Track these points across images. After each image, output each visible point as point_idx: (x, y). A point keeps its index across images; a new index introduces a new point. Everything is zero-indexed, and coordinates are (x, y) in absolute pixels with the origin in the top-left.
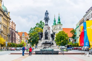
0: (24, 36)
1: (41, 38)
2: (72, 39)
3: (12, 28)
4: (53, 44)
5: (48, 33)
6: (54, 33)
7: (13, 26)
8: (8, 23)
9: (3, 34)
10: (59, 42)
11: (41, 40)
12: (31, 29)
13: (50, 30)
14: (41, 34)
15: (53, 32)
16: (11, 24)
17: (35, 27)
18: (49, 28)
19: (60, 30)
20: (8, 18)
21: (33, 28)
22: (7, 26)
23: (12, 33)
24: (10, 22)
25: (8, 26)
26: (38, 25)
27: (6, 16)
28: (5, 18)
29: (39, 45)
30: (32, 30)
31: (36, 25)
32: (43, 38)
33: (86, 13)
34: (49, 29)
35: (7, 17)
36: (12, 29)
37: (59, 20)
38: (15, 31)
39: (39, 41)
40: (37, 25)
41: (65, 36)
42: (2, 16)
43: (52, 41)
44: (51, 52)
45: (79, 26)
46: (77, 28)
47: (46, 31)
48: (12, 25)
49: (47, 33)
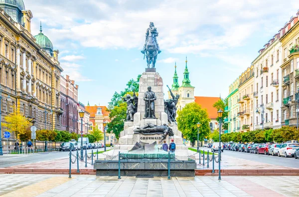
0: (100, 115)
1: (133, 114)
2: (218, 122)
3: (67, 93)
4: (170, 133)
5: (156, 95)
6: (175, 99)
7: (69, 89)
8: (55, 79)
9: (37, 108)
10: (186, 131)
11: (133, 121)
12: (116, 97)
13: (162, 85)
14: (132, 101)
15: (172, 94)
16: (62, 82)
17: (124, 91)
18: (157, 80)
19: (189, 102)
20: (53, 66)
21: (119, 93)
22: (52, 88)
23: (68, 106)
24: (61, 78)
25: (55, 87)
26: (132, 86)
27: (46, 60)
28: (43, 65)
29: (126, 137)
30: (117, 99)
31: (127, 87)
32: (137, 114)
33: (259, 54)
34: (160, 83)
35: (51, 64)
36: (67, 97)
37: (187, 75)
38: (75, 102)
39: (126, 123)
40: (129, 85)
41: (200, 116)
42: (34, 57)
43: (167, 123)
44: (165, 167)
45: (237, 90)
46: (232, 94)
47: (149, 89)
48: (67, 86)
49: (153, 96)
